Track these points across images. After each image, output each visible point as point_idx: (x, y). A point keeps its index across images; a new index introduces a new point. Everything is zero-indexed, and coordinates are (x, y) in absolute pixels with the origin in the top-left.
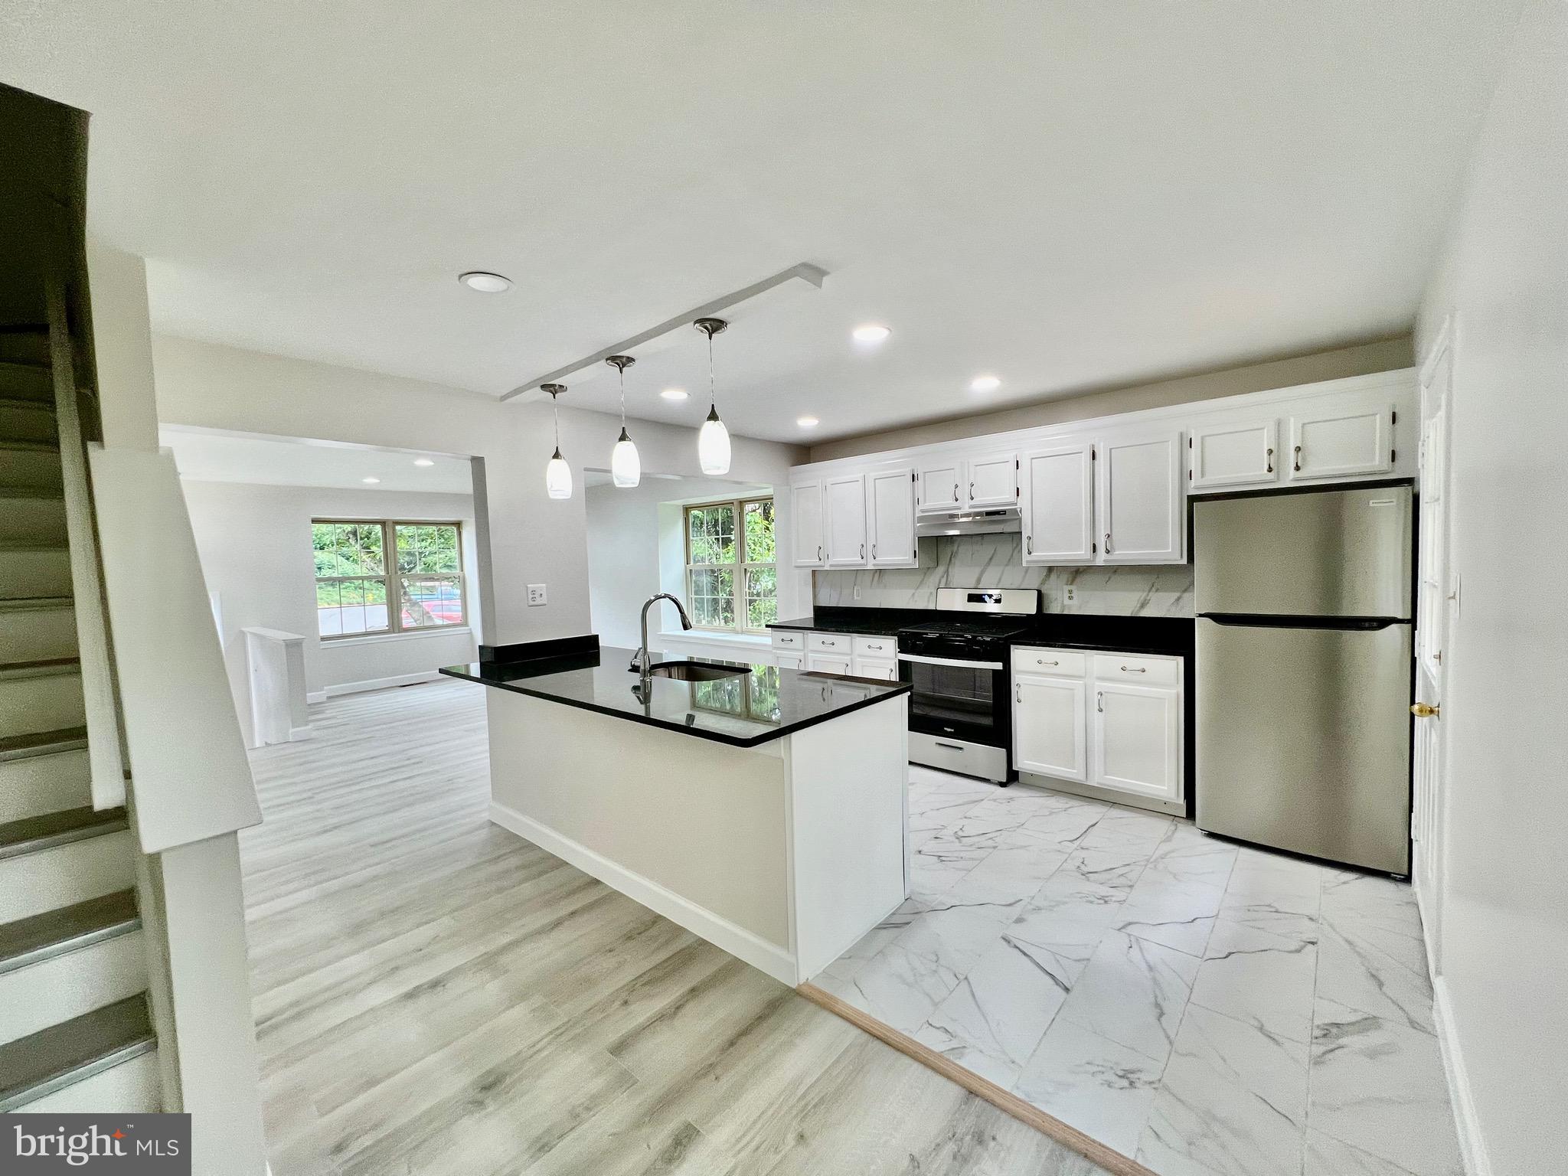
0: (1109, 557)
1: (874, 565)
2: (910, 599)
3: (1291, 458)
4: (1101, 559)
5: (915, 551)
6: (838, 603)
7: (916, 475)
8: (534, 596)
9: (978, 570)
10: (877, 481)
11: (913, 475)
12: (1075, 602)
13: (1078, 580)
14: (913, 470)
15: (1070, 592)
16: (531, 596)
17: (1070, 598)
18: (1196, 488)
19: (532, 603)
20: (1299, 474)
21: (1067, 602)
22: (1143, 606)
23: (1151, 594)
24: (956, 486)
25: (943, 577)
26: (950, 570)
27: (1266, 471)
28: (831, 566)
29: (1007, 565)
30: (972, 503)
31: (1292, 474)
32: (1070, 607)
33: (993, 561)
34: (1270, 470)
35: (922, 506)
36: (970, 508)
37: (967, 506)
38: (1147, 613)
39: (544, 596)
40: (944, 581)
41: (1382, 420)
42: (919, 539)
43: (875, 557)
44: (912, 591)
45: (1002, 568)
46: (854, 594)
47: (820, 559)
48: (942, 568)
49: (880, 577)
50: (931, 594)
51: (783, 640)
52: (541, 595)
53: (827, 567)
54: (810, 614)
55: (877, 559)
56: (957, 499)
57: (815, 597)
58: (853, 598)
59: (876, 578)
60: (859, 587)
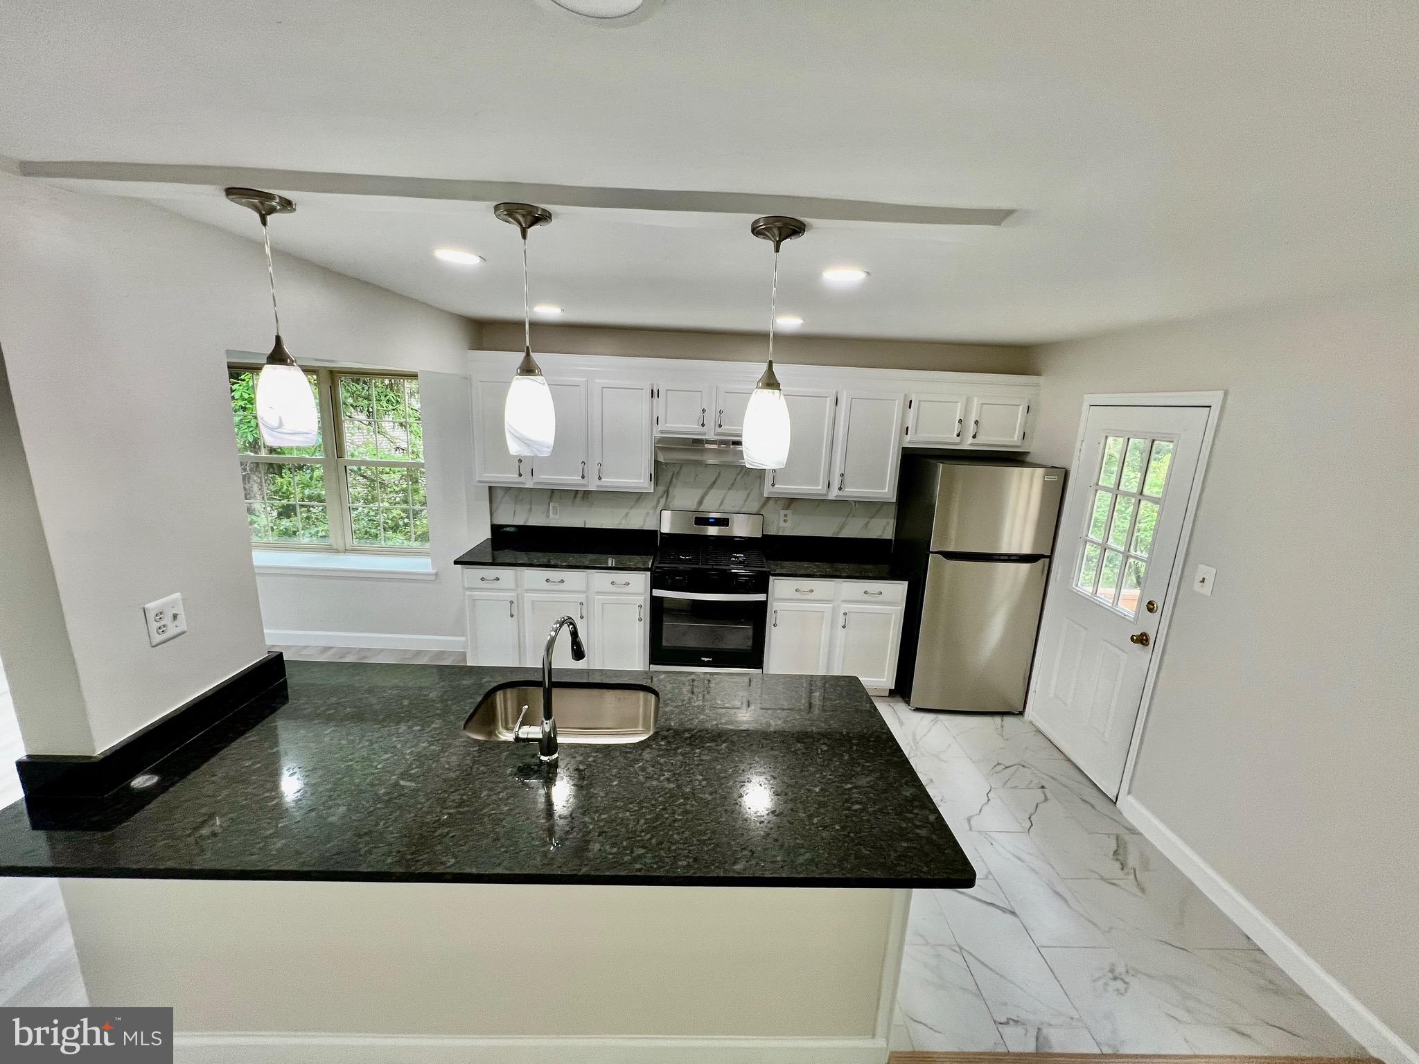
0: (841, 493)
1: (598, 486)
2: (623, 518)
3: (971, 428)
4: (834, 494)
5: (651, 474)
6: (526, 521)
7: (655, 391)
8: (163, 622)
9: (700, 492)
10: (604, 389)
11: (652, 390)
12: (789, 524)
13: (793, 505)
14: (653, 385)
15: (786, 516)
16: (154, 626)
17: (785, 521)
18: (910, 442)
19: (158, 638)
20: (975, 441)
21: (782, 524)
22: (841, 528)
23: (849, 519)
24: (704, 411)
25: (662, 497)
26: (671, 490)
27: (955, 435)
28: (536, 483)
29: (730, 489)
30: (720, 430)
31: (970, 440)
32: (784, 528)
33: (715, 486)
34: (958, 435)
35: (661, 427)
36: (715, 435)
37: (713, 434)
38: (844, 534)
39: (182, 617)
40: (663, 501)
41: (1021, 410)
42: (657, 462)
43: (600, 478)
44: (625, 511)
45: (724, 491)
46: (549, 510)
47: (520, 475)
48: (661, 489)
49: (584, 493)
50: (648, 514)
51: (483, 579)
52: (175, 617)
53: (529, 485)
54: (487, 534)
55: (603, 480)
56: (703, 425)
57: (491, 514)
58: (548, 517)
59: (580, 495)
60: (557, 505)
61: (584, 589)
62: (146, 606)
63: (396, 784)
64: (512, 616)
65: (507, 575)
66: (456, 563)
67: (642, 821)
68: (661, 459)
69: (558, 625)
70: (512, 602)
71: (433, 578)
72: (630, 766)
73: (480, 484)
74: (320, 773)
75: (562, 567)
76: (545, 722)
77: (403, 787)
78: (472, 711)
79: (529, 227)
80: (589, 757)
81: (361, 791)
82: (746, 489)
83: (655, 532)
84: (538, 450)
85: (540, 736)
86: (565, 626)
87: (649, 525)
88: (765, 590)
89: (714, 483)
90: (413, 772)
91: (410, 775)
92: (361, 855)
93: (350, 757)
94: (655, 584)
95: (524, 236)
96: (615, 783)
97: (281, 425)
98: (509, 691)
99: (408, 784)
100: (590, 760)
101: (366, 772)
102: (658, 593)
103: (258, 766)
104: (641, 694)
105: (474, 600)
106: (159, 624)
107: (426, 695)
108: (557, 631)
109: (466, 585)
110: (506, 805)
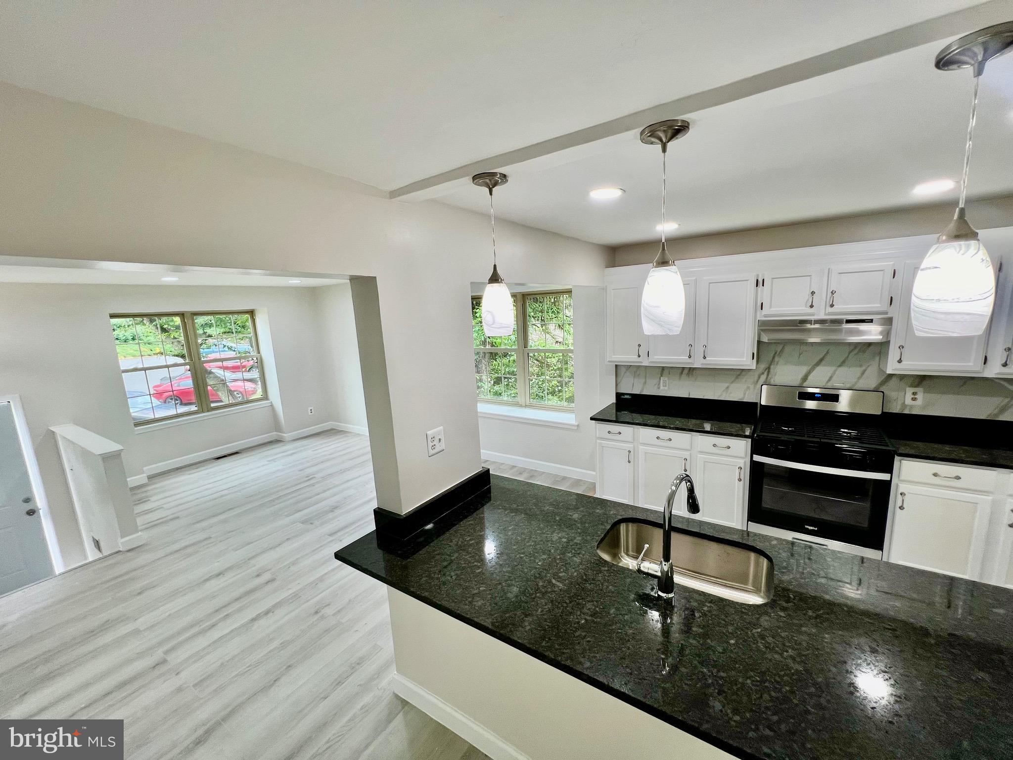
0: (1005, 370)
1: (702, 364)
2: (724, 391)
4: (993, 371)
5: (753, 353)
6: (641, 391)
7: (760, 281)
8: (434, 443)
9: (804, 370)
10: (711, 284)
11: (757, 280)
12: (919, 402)
13: (925, 383)
14: (758, 275)
15: (914, 394)
16: (431, 444)
17: (914, 400)
19: (432, 452)
21: (908, 401)
22: (1002, 410)
24: (813, 293)
25: (763, 373)
26: (772, 367)
28: (651, 362)
29: (840, 366)
30: (831, 310)
32: (911, 407)
33: (823, 362)
35: (765, 311)
36: (825, 314)
37: (822, 315)
39: (443, 440)
40: (763, 378)
42: (759, 342)
43: (705, 358)
44: (727, 385)
45: (834, 368)
46: (659, 384)
47: (639, 356)
48: (763, 366)
49: (689, 371)
50: (748, 388)
51: (609, 432)
52: (440, 440)
53: (646, 363)
54: (613, 400)
55: (707, 359)
56: (812, 306)
57: (617, 385)
58: (659, 388)
59: (686, 371)
60: (666, 379)
61: (688, 448)
62: (428, 433)
63: (550, 582)
64: (629, 462)
65: (627, 430)
66: (592, 419)
67: (766, 696)
68: (765, 339)
69: (678, 481)
70: (630, 452)
71: (576, 428)
72: (747, 628)
73: (610, 363)
74: (505, 557)
75: (670, 428)
76: (664, 563)
77: (554, 585)
78: (603, 535)
79: (668, 142)
80: (705, 606)
81: (528, 580)
82: (861, 366)
83: (756, 403)
84: (669, 330)
85: (659, 574)
86: (684, 482)
87: (749, 398)
88: (889, 470)
89: (821, 360)
90: (561, 575)
91: (560, 577)
92: (526, 632)
93: (523, 551)
94: (755, 450)
95: (664, 150)
96: (732, 642)
97: (494, 323)
98: (630, 525)
99: (558, 584)
100: (705, 609)
101: (532, 565)
102: (757, 458)
103: (473, 542)
104: (753, 556)
105: (603, 447)
106: (433, 444)
107: (570, 515)
108: (677, 486)
109: (597, 436)
110: (631, 628)
